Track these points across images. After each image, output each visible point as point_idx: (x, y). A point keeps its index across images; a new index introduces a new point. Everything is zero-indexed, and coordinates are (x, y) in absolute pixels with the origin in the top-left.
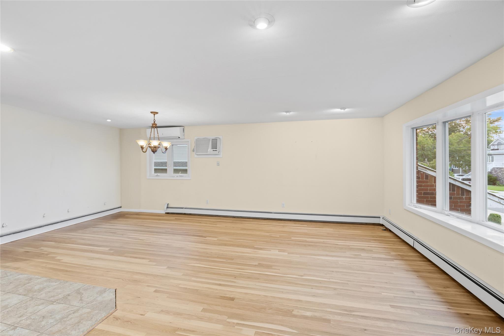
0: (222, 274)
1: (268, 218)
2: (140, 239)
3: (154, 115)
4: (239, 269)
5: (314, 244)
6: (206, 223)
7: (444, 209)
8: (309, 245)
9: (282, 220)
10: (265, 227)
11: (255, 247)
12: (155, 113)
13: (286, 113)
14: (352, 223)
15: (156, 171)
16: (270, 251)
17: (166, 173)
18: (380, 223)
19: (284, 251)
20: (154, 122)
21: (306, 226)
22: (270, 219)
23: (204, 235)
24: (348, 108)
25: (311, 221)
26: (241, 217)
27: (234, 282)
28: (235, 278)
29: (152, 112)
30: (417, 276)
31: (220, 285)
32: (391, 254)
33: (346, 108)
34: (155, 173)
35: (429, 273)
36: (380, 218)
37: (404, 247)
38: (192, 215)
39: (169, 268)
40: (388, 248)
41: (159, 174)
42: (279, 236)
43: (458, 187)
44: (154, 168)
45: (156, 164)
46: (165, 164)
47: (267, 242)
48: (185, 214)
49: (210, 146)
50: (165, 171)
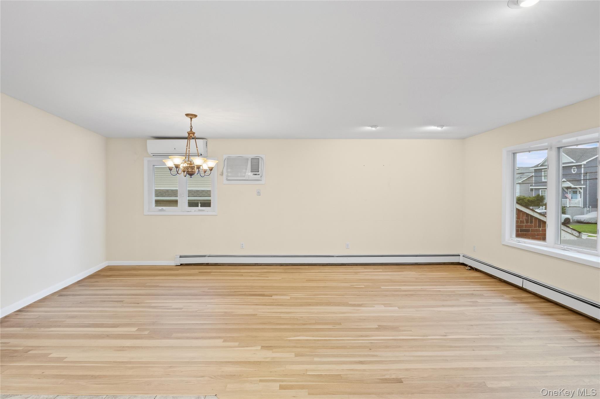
0: (348, 347)
1: (327, 264)
2: (172, 307)
3: (191, 119)
4: (362, 336)
5: (414, 293)
6: (251, 276)
7: (557, 243)
8: (412, 295)
9: (345, 265)
10: (333, 275)
11: (350, 303)
12: (191, 116)
13: (372, 128)
14: (429, 264)
15: (158, 203)
16: (374, 307)
17: (177, 206)
18: (460, 262)
19: (390, 305)
20: (191, 129)
21: (381, 270)
22: (331, 264)
23: (266, 293)
24: (447, 126)
25: (381, 264)
26: (291, 265)
27: (376, 356)
28: (370, 349)
29: (187, 115)
30: (557, 320)
31: (361, 363)
32: (505, 297)
33: (444, 126)
34: (156, 206)
35: (563, 315)
36: (460, 256)
37: (510, 289)
38: (218, 265)
39: (263, 347)
40: (495, 290)
41: (164, 208)
42: (363, 286)
43: (536, 218)
44: (154, 198)
45: (158, 193)
46: (174, 193)
47: (358, 295)
48: (208, 264)
49: (248, 169)
50: (175, 203)
